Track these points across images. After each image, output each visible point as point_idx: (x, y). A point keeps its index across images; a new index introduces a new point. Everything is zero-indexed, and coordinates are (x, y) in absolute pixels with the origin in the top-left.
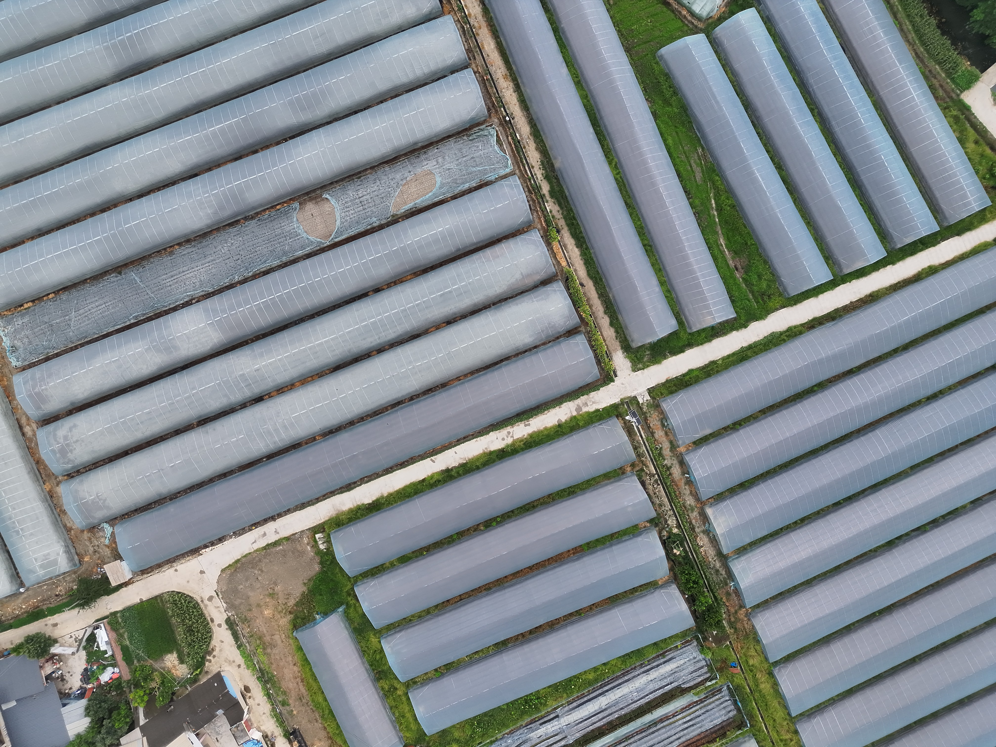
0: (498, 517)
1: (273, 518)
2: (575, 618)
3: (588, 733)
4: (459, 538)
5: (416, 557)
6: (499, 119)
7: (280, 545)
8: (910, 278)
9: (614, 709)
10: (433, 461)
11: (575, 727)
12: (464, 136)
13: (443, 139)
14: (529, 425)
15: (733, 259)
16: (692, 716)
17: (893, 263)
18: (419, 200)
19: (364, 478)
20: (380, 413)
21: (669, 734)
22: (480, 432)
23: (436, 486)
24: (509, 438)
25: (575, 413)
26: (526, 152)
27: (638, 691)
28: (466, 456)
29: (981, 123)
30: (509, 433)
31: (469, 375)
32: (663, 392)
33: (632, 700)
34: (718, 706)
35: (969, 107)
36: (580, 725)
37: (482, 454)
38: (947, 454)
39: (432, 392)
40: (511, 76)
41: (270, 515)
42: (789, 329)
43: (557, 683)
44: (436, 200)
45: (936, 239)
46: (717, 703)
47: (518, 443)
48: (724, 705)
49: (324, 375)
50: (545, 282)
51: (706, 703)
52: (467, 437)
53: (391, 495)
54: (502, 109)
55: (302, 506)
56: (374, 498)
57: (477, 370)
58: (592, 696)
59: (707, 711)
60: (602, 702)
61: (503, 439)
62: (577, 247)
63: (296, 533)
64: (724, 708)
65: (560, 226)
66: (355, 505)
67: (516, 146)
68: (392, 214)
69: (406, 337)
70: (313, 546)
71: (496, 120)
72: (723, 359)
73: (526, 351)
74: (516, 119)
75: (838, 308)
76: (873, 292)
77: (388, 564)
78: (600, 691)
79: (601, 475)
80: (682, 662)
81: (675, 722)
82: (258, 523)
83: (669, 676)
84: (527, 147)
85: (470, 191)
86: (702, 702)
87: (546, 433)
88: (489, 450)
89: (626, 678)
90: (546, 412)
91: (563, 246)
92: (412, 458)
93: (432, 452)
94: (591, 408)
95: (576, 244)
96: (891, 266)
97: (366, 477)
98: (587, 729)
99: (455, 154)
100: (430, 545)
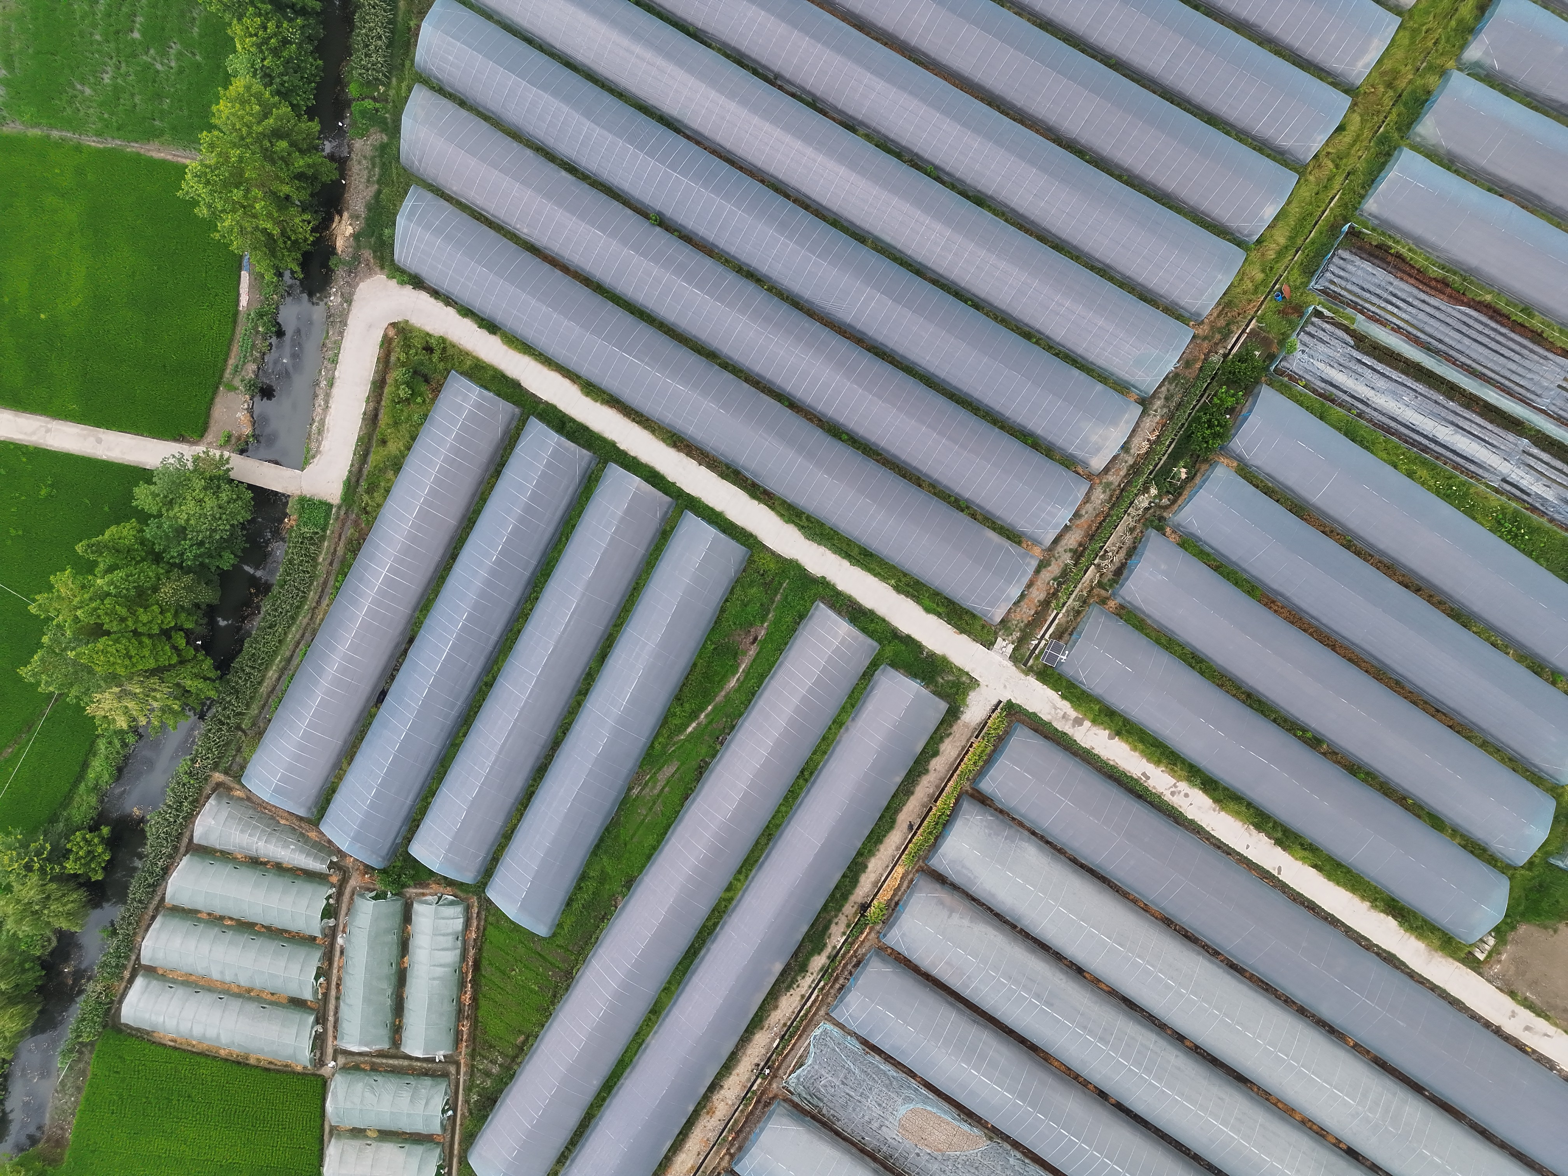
0: (1295, 736)
1: (1498, 1031)
2: (1359, 545)
3: (1498, 426)
4: (1359, 768)
5: (1421, 808)
6: (770, 1084)
7: (1526, 999)
8: (618, 409)
9: (1444, 413)
10: (1280, 869)
11: (1502, 447)
12: (823, 1115)
13: (845, 1139)
14: (1144, 774)
15: (745, 653)
16: (1383, 304)
17: (613, 445)
18: (946, 1117)
19: (1363, 947)
20: (1262, 981)
21: (1427, 319)
22: (1198, 832)
23: (1311, 844)
24: (1179, 789)
25: (1087, 724)
26: (790, 1019)
27: (1398, 398)
28: (1243, 830)
29: (354, 454)
30: (1173, 794)
31: (1131, 897)
32: (979, 628)
33: (1417, 397)
34: (1347, 280)
35: (344, 484)
36: (1495, 443)
37: (1226, 812)
38: (814, 206)
39: (1187, 931)
40: (704, 1107)
41: (1495, 1037)
42: (789, 521)
43: (1463, 511)
44: (931, 1095)
45: (544, 411)
46: (1343, 283)
47: (1179, 772)
48: (1342, 273)
49: (1263, 1090)
50: (940, 879)
51: (1354, 299)
52: (1215, 845)
53: (1363, 898)
54: (755, 1088)
55: (1455, 1003)
56: (1382, 916)
57: (1117, 891)
58: (1448, 454)
59: (1363, 289)
60: (1445, 434)
61: (1186, 795)
62: (866, 867)
63: (1497, 988)
64: (1343, 270)
65: (854, 909)
66: (1408, 934)
67: (791, 1037)
68: (989, 1142)
69: (1138, 1015)
70: (1499, 954)
71: (774, 1085)
72: (884, 579)
73: (1048, 842)
74: (756, 1061)
75: (719, 475)
76: (668, 445)
77: (1458, 840)
78: (1432, 446)
79: (1147, 635)
80: (1321, 366)
81: (1407, 322)
82: (1516, 1047)
83: (1350, 369)
84: (782, 1022)
85: (888, 1058)
86: (1356, 303)
87: (1140, 746)
88: (1214, 806)
89: (1393, 424)
90: (1112, 763)
91: (878, 887)
92: (1294, 900)
93: (1267, 878)
94: (1065, 706)
95: (864, 872)
96: (618, 445)
97: (1360, 944)
98: (1495, 431)
99: (854, 1110)
100: (1394, 800)
